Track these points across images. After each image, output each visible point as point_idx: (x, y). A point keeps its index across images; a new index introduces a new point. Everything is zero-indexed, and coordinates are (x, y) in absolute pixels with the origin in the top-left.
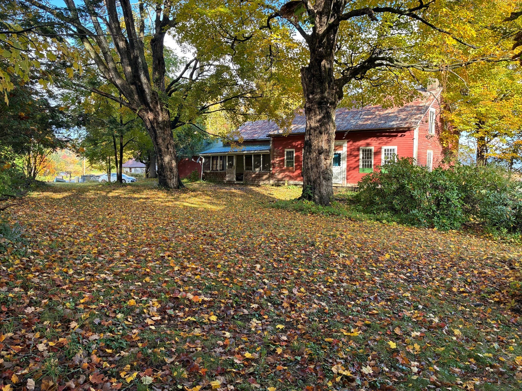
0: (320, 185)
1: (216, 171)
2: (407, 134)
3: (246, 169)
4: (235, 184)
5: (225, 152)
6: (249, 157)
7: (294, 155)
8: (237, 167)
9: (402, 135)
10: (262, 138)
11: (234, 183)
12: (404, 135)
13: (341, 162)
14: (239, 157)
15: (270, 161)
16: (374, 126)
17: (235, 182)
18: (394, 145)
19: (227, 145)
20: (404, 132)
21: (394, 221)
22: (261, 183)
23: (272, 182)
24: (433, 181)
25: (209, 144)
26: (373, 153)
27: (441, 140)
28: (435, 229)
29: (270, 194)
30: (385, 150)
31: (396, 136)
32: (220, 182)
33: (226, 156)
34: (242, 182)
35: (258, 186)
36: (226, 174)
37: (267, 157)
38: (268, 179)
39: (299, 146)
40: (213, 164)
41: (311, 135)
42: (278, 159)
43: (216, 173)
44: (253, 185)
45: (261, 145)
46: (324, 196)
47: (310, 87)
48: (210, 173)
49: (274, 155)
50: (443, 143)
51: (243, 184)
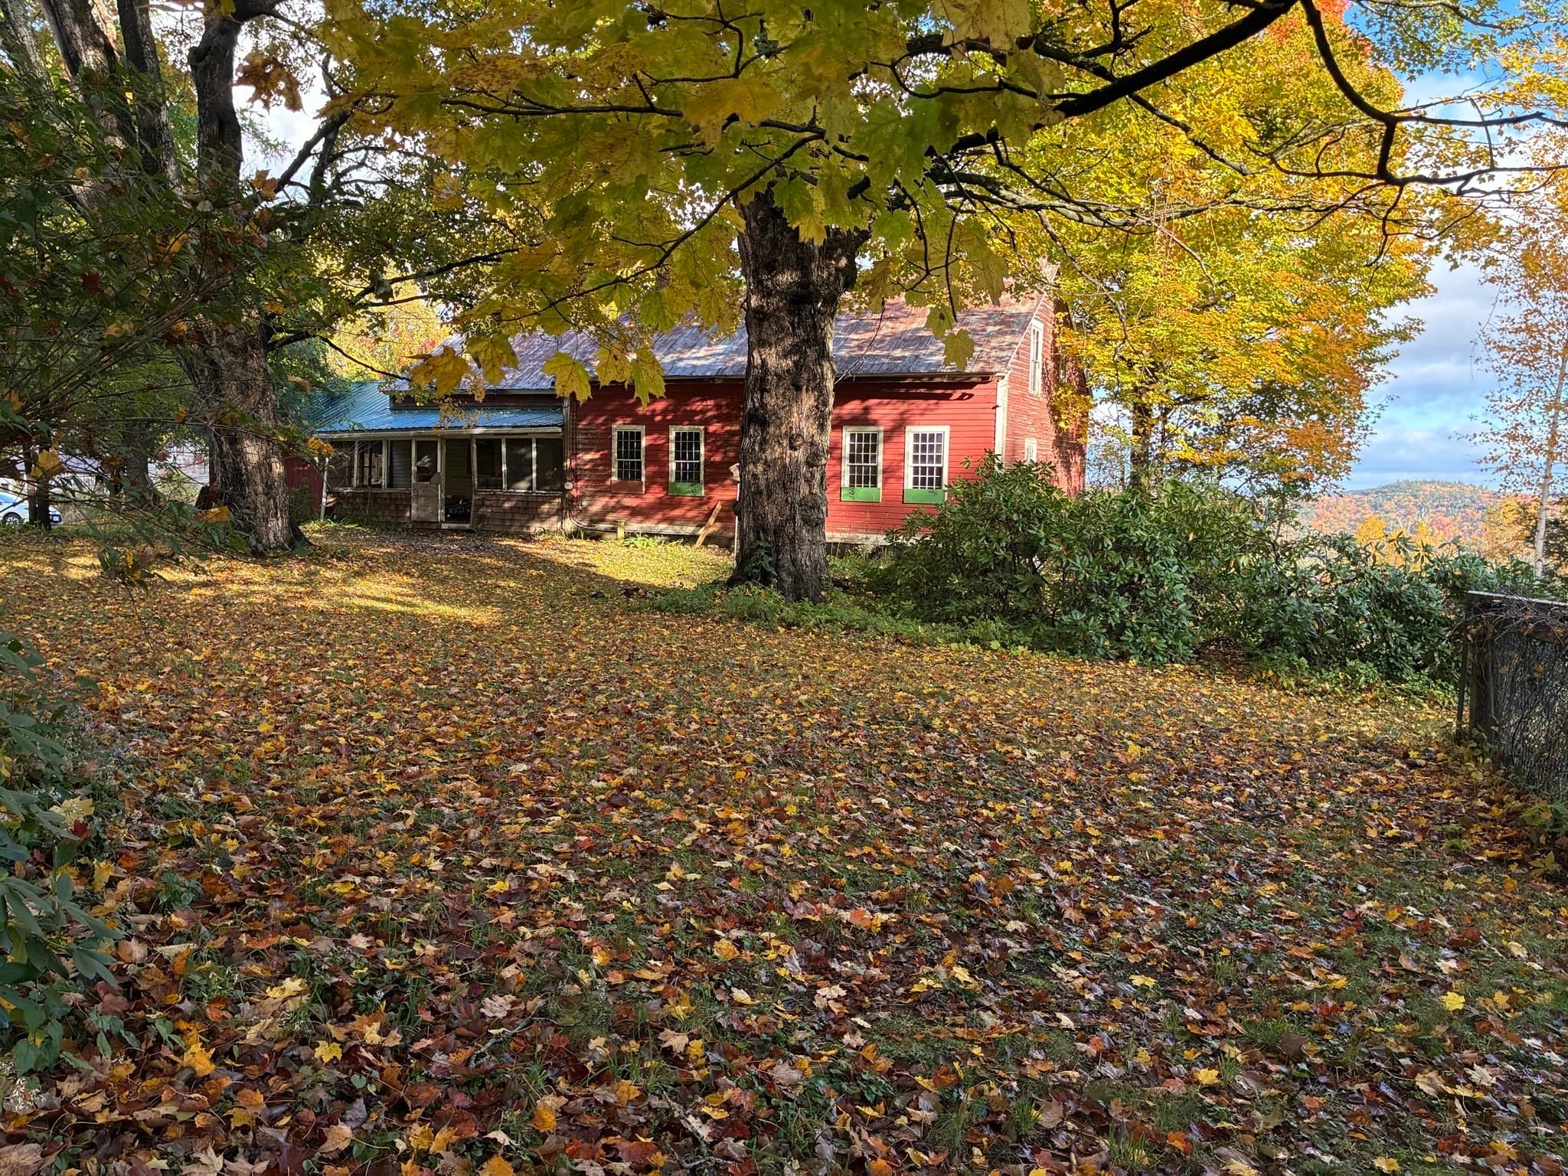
0: (792, 540)
1: (375, 490)
2: (978, 391)
3: (480, 485)
4: (445, 532)
5: (407, 429)
6: (489, 445)
7: (644, 443)
8: (446, 476)
9: (964, 394)
10: (527, 386)
11: (439, 529)
12: (971, 396)
14: (458, 445)
15: (563, 460)
16: (885, 367)
17: (445, 526)
18: (940, 422)
19: (402, 404)
20: (971, 385)
21: (1018, 643)
22: (535, 527)
23: (569, 525)
24: (1119, 529)
25: (333, 399)
26: (881, 446)
27: (1054, 411)
28: (1133, 662)
29: (586, 565)
30: (916, 437)
31: (946, 397)
32: (388, 523)
33: (410, 442)
34: (467, 526)
35: (528, 538)
36: (409, 500)
37: (554, 450)
38: (561, 514)
39: (658, 418)
40: (362, 467)
41: (768, 391)
42: (588, 457)
43: (376, 497)
44: (507, 535)
45: (523, 409)
46: (804, 572)
47: (762, 246)
48: (354, 495)
49: (577, 444)
50: (1060, 420)
51: (471, 531)
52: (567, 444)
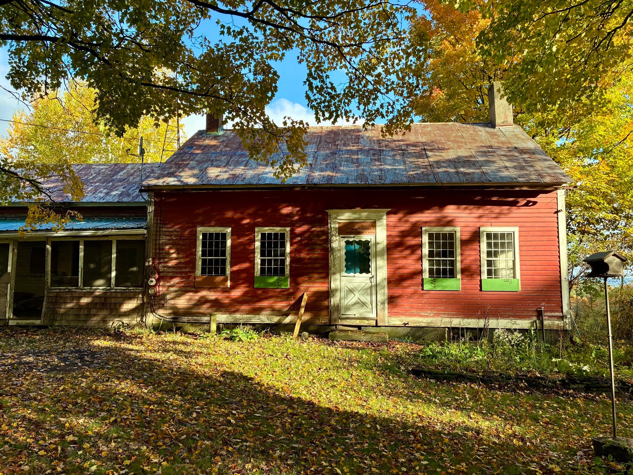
2: (541, 198)
3: (53, 283)
4: (15, 329)
6: (65, 247)
7: (228, 244)
8: (17, 276)
9: (529, 202)
11: (7, 325)
12: (535, 203)
13: (373, 264)
17: (11, 323)
18: (508, 224)
20: (535, 194)
22: (113, 323)
23: (151, 318)
26: (458, 244)
30: (488, 236)
31: (514, 204)
34: (38, 322)
38: (140, 311)
39: (246, 221)
49: (161, 244)
51: (39, 327)
52: (151, 249)
